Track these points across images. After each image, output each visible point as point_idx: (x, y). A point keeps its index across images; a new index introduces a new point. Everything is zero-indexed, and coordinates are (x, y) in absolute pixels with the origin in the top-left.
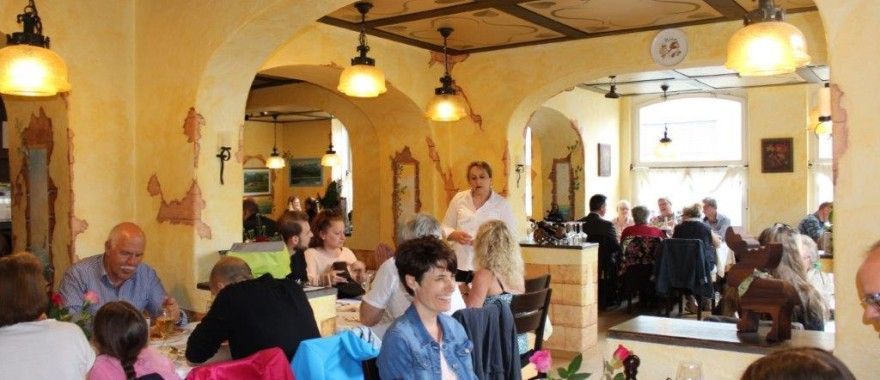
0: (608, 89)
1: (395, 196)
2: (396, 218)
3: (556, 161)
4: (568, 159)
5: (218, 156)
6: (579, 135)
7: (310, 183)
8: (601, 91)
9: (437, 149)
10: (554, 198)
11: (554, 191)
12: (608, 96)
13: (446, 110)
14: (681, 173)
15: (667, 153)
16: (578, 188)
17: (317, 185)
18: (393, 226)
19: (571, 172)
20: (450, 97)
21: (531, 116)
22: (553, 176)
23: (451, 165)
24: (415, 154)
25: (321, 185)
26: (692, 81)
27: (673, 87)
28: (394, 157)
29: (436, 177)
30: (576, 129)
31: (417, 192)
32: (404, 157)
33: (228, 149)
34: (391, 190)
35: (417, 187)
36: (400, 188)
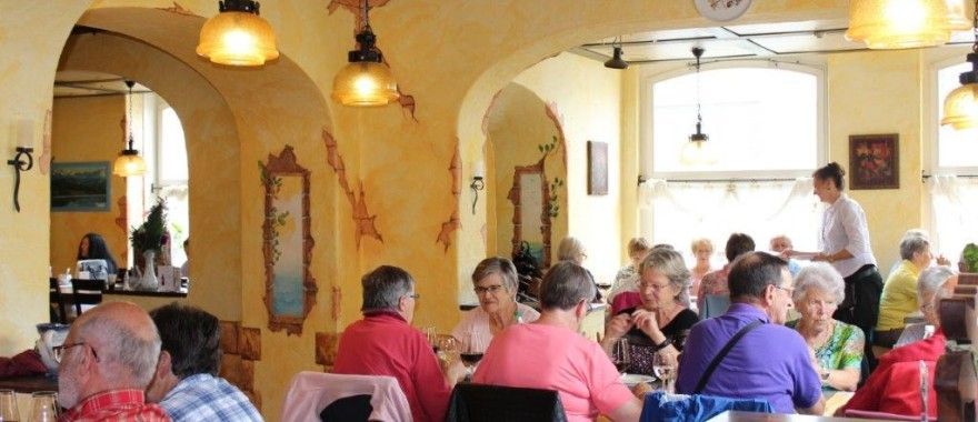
0: (610, 53)
1: (268, 228)
2: (269, 264)
3: (519, 171)
4: (540, 167)
5: (10, 162)
6: (559, 128)
7: (87, 205)
8: (598, 56)
9: (340, 150)
10: (517, 231)
11: (517, 221)
12: (609, 65)
13: (366, 87)
14: (721, 189)
15: (700, 159)
16: (555, 215)
17: (100, 210)
18: (265, 278)
19: (545, 189)
20: (373, 66)
21: (495, 97)
22: (515, 195)
23: (362, 178)
24: (301, 160)
25: (107, 209)
26: (743, 41)
27: (710, 50)
28: (266, 162)
29: (339, 199)
30: (554, 118)
31: (307, 223)
32: (283, 163)
33: (28, 151)
34: (262, 219)
35: (307, 213)
36: (277, 214)
